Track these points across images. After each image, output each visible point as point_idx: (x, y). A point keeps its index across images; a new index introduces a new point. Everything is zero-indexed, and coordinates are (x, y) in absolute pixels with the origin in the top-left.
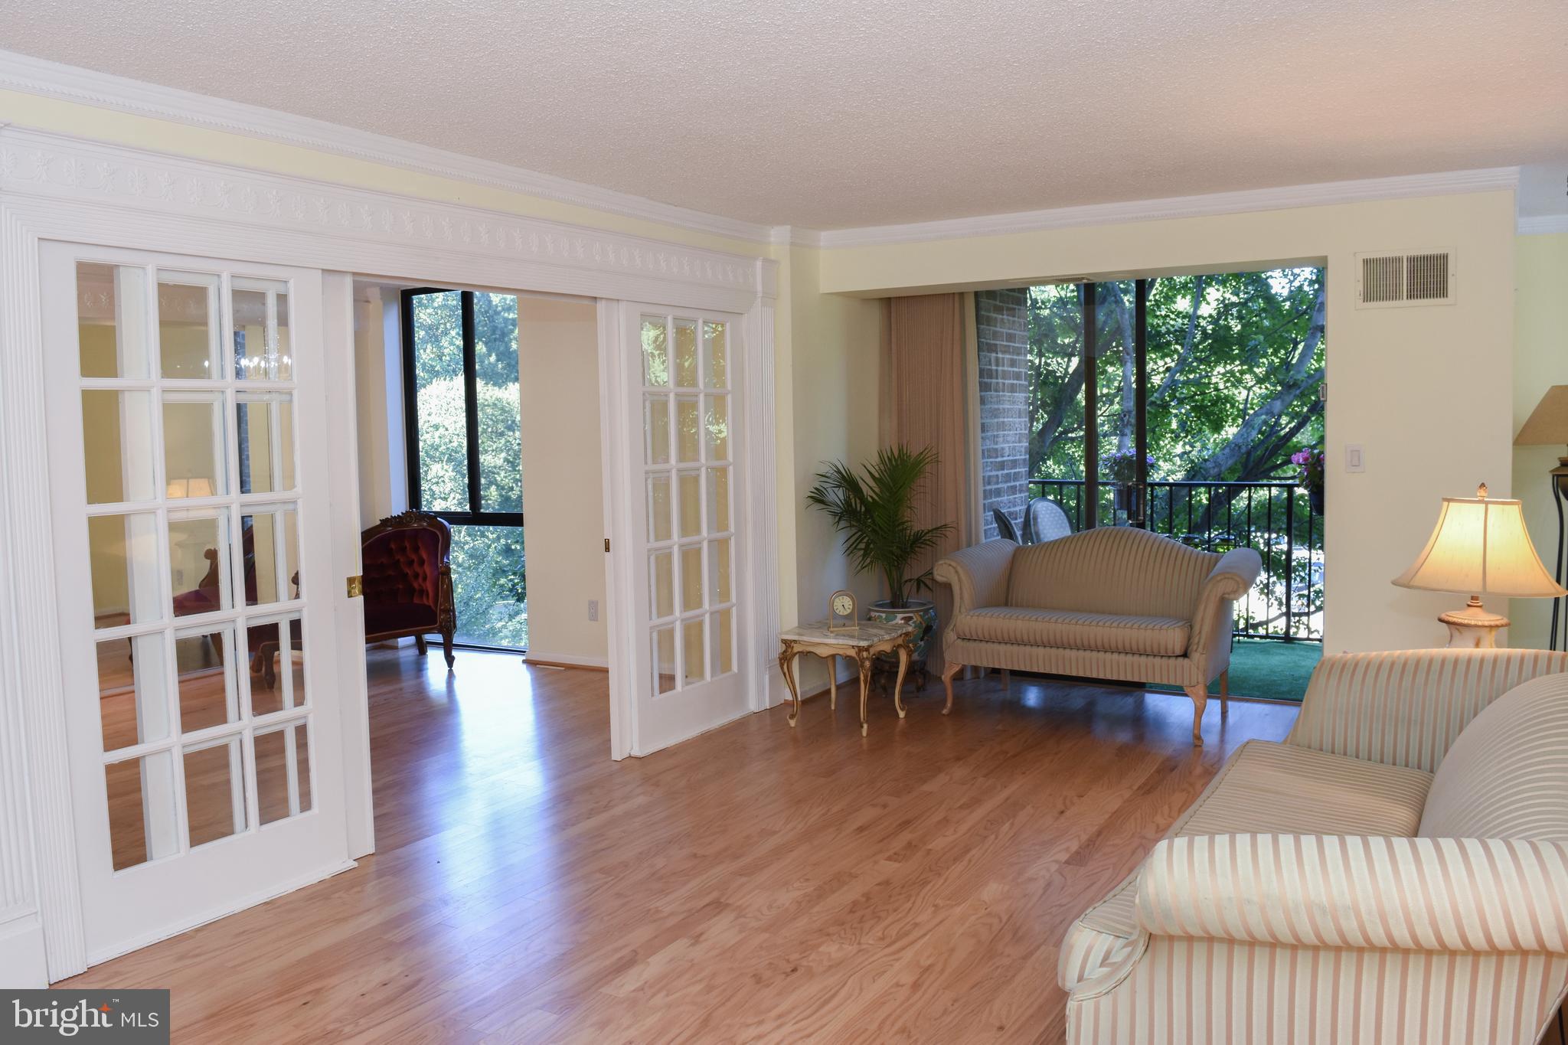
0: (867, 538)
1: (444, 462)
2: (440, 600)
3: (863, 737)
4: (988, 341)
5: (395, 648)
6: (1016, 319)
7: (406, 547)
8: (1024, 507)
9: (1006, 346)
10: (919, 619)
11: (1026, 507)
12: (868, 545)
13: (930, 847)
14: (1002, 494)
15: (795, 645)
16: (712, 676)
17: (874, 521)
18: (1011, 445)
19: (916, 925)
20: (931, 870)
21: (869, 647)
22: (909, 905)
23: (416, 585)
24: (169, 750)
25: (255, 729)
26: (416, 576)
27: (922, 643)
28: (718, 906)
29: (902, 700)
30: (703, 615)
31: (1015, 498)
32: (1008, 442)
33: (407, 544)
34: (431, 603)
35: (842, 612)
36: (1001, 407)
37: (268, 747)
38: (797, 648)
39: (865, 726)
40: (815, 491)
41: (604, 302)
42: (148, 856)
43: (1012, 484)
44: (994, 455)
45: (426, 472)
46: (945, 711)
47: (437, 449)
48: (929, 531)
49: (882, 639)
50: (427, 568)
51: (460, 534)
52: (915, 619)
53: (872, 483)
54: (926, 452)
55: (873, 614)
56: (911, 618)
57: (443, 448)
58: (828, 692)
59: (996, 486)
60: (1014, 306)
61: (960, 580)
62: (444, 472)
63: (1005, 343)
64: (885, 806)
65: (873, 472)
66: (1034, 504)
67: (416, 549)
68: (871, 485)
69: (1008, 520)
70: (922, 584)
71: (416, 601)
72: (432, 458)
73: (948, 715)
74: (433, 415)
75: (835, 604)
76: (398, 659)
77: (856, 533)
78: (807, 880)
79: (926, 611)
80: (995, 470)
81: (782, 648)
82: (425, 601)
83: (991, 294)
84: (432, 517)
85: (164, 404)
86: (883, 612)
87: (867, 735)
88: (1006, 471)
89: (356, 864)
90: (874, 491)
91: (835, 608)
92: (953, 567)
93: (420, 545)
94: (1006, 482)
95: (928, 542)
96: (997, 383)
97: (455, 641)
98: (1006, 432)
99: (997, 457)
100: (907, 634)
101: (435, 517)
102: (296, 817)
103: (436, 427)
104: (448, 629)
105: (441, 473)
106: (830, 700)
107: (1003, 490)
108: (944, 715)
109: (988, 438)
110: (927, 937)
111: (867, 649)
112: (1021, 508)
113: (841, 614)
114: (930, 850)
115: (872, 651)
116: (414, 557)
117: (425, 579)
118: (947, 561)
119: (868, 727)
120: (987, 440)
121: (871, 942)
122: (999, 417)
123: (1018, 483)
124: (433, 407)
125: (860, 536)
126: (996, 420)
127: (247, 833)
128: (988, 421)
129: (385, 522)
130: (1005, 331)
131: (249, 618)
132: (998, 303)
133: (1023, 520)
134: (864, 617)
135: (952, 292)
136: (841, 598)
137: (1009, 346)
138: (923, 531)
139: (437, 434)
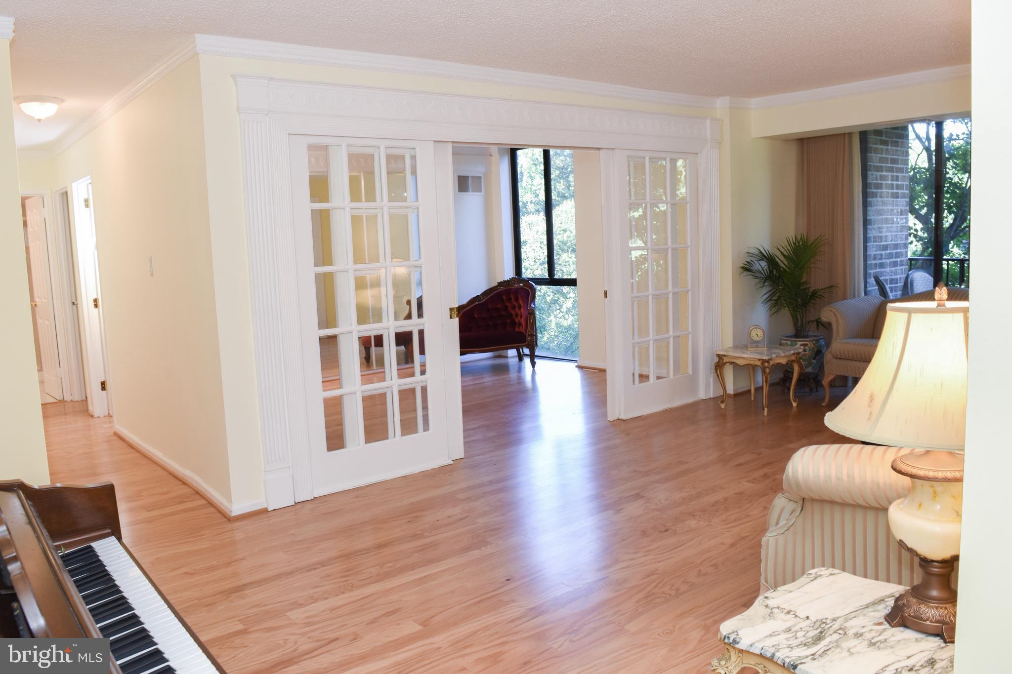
0: (779, 294)
1: (569, 253)
2: (529, 329)
3: (764, 416)
4: (875, 164)
5: (506, 357)
6: (899, 148)
7: (511, 298)
8: (904, 276)
9: (890, 167)
10: (813, 346)
11: (906, 275)
12: (779, 297)
13: (777, 477)
14: (885, 266)
15: (724, 358)
16: (674, 375)
17: (783, 283)
18: (894, 234)
19: (748, 515)
20: (771, 489)
21: (771, 359)
22: (749, 505)
23: (517, 320)
24: (355, 393)
25: (399, 386)
26: (517, 315)
27: (814, 361)
28: (638, 496)
29: (795, 396)
30: (669, 338)
31: (896, 269)
32: (892, 232)
33: (512, 297)
34: (523, 330)
35: (756, 338)
36: (885, 208)
37: (407, 395)
38: (725, 360)
39: (766, 409)
40: (747, 263)
41: (604, 150)
42: (345, 446)
43: (894, 260)
44: (879, 240)
45: (559, 259)
46: (824, 404)
47: (565, 244)
48: (822, 289)
49: (781, 356)
50: (522, 310)
51: (542, 291)
52: (809, 346)
53: (782, 258)
54: (820, 238)
55: (783, 342)
56: (806, 345)
57: (569, 244)
58: (750, 391)
59: (880, 261)
60: (897, 140)
61: (837, 321)
62: (569, 259)
63: (889, 165)
64: (760, 454)
65: (783, 251)
66: (911, 274)
67: (517, 299)
68: (781, 259)
69: (883, 284)
70: (820, 325)
71: (517, 330)
72: (563, 250)
73: (826, 406)
74: (563, 223)
75: (752, 333)
76: (508, 362)
77: (772, 290)
78: (694, 488)
79: (818, 341)
80: (879, 250)
81: (716, 360)
82: (521, 330)
83: (878, 132)
84: (526, 281)
85: (352, 216)
86: (789, 340)
87: (767, 415)
88: (889, 251)
89: (452, 462)
90: (784, 264)
91: (751, 336)
92: (833, 312)
93: (519, 297)
94: (888, 258)
95: (820, 297)
96: (882, 192)
97: (537, 354)
98: (889, 225)
99: (881, 242)
100: (798, 353)
101: (528, 281)
102: (421, 433)
103: (565, 231)
104: (532, 346)
105: (567, 259)
106: (751, 395)
107: (886, 264)
108: (823, 406)
109: (874, 229)
110: (752, 522)
111: (768, 361)
112: (902, 276)
113: (756, 339)
114: (776, 479)
115: (772, 363)
116: (516, 304)
117: (521, 317)
118: (830, 309)
119: (768, 410)
120: (873, 231)
121: (717, 522)
122: (883, 215)
123: (899, 260)
124: (563, 218)
125: (774, 292)
126: (881, 217)
127: (394, 439)
128: (875, 217)
129: (500, 284)
130: (889, 157)
131: (396, 327)
132: (884, 138)
133: (902, 284)
134: (774, 341)
135: (842, 132)
136: (755, 330)
137: (893, 167)
138: (818, 289)
139: (565, 235)
